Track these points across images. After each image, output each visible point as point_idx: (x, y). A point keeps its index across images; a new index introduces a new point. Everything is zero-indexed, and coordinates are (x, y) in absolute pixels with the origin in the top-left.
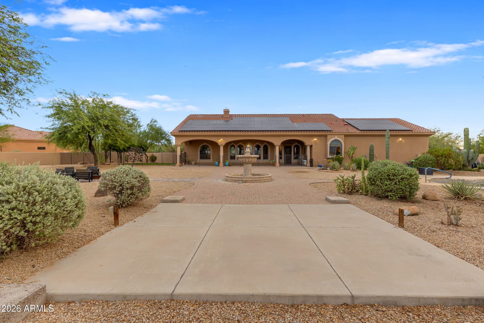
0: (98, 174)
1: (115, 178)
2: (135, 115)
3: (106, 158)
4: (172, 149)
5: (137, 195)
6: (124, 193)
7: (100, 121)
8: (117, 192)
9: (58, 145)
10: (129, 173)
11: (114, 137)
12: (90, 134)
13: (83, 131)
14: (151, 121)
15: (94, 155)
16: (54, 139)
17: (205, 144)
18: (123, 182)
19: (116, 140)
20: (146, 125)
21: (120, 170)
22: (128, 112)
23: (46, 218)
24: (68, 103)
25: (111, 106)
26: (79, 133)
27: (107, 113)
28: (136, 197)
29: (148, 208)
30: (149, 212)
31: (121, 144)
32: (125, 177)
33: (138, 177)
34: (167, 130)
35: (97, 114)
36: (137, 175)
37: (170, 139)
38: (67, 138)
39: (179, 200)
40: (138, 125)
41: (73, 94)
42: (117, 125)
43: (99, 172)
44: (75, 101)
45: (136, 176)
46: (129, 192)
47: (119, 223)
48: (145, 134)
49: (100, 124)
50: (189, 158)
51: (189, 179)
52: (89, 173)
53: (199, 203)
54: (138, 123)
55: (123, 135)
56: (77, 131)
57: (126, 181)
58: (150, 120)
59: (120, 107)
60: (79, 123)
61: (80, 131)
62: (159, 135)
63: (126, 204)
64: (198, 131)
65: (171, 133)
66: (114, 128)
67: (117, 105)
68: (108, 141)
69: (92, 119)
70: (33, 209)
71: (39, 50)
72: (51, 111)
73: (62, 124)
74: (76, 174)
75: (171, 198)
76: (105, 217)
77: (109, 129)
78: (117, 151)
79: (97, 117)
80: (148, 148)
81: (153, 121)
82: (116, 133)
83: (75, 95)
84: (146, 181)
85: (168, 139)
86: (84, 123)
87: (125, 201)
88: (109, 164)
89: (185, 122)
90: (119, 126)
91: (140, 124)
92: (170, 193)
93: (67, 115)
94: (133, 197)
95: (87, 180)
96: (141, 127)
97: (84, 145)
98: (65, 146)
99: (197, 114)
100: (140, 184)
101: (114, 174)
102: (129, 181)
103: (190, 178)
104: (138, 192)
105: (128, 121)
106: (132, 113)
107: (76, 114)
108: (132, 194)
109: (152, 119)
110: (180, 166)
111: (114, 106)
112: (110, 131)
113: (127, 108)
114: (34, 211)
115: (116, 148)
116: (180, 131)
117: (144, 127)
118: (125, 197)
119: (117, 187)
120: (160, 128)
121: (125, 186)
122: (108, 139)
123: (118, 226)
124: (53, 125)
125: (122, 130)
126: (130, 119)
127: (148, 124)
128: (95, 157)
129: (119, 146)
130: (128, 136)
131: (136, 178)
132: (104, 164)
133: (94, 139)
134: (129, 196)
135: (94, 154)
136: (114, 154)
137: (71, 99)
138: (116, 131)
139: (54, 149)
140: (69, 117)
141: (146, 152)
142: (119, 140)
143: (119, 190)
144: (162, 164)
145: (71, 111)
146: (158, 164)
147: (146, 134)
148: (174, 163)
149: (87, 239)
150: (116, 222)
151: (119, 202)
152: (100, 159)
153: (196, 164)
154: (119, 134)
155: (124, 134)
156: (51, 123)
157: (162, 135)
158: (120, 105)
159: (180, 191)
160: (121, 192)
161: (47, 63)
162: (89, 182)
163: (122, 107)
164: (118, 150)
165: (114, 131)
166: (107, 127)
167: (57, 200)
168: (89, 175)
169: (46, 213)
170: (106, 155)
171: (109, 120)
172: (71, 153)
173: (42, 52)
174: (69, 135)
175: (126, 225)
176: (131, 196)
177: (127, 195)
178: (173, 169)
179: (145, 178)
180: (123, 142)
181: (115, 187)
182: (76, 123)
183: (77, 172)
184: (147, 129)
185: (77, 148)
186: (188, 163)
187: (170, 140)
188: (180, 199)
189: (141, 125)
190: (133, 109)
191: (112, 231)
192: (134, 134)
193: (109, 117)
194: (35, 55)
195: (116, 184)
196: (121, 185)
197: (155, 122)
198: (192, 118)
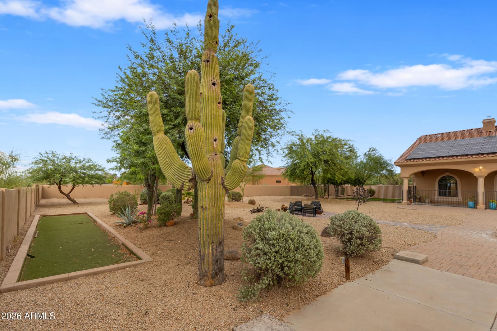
0: (320, 209)
1: (344, 224)
2: (352, 146)
3: (325, 191)
4: (395, 180)
5: (367, 247)
6: (353, 242)
7: (321, 157)
8: (346, 240)
9: (290, 180)
10: (357, 219)
11: (332, 171)
12: (313, 170)
13: (308, 167)
14: (369, 151)
15: (315, 189)
16: (288, 175)
17: (447, 174)
18: (352, 229)
19: (335, 174)
20: (363, 155)
21: (348, 216)
22: (345, 144)
23: (296, 265)
24: (297, 143)
25: (330, 140)
26: (304, 169)
27: (327, 148)
28: (366, 249)
29: (379, 263)
30: (380, 269)
31: (339, 178)
32: (354, 224)
33: (367, 225)
34: (388, 159)
35: (318, 150)
36: (367, 223)
37: (393, 169)
38: (296, 174)
39: (420, 261)
40: (355, 156)
41: (300, 135)
42: (335, 159)
43: (321, 207)
44: (302, 140)
45: (365, 225)
46: (359, 242)
47: (350, 277)
48: (361, 165)
49: (320, 160)
50: (420, 194)
51: (426, 227)
52: (314, 208)
53: (456, 272)
54: (354, 154)
55: (341, 169)
56: (303, 168)
57: (355, 230)
58: (368, 149)
59: (338, 140)
60: (305, 161)
61: (305, 167)
62: (379, 166)
63: (355, 254)
64: (436, 157)
65: (395, 163)
66: (333, 162)
67: (335, 138)
68: (327, 176)
69: (314, 155)
70: (288, 255)
71: (284, 107)
72: (286, 151)
73: (293, 162)
74: (304, 209)
75: (407, 255)
76: (334, 264)
77: (328, 163)
78: (334, 184)
79: (318, 153)
80: (365, 181)
81: (371, 150)
82: (335, 168)
83: (302, 135)
84: (377, 231)
85: (390, 169)
86: (308, 160)
87: (354, 251)
88: (328, 198)
89: (414, 147)
90: (337, 160)
91: (356, 155)
92: (403, 246)
93: (296, 154)
94: (362, 248)
95: (312, 214)
96: (358, 158)
97: (307, 179)
98: (294, 181)
99: (433, 134)
100: (371, 234)
101: (343, 219)
102: (358, 230)
103: (427, 225)
104: (368, 243)
105: (345, 154)
106: (349, 144)
107: (302, 153)
108: (361, 244)
109: (370, 148)
110: (408, 204)
111: (332, 140)
112: (329, 165)
113: (345, 140)
114: (289, 256)
115: (334, 181)
116: (407, 160)
117: (361, 158)
118: (354, 247)
119: (346, 234)
120: (380, 157)
121: (354, 235)
122: (327, 173)
123: (349, 280)
124: (287, 163)
125: (340, 164)
126: (347, 151)
127: (365, 154)
128: (316, 191)
129: (337, 180)
130: (346, 170)
131: (365, 227)
132: (324, 198)
133: (315, 173)
134: (358, 247)
135: (315, 187)
136: (332, 187)
137: (299, 139)
138: (335, 165)
139: (287, 183)
140: (298, 155)
141: (363, 185)
142: (337, 174)
143: (348, 238)
144: (383, 200)
145: (299, 150)
146: (378, 200)
147: (364, 165)
148: (398, 200)
149: (323, 289)
150: (347, 276)
151: (348, 251)
152: (320, 193)
153: (432, 202)
154: (338, 168)
155: (342, 167)
156: (286, 162)
157: (382, 164)
158: (338, 138)
159: (417, 245)
160: (350, 240)
161: (289, 117)
162: (314, 217)
163: (340, 140)
164: (336, 183)
165: (333, 165)
166: (326, 161)
167: (304, 250)
168: (314, 210)
169: (297, 260)
170: (325, 189)
171: (328, 155)
172: (298, 186)
173: (286, 109)
174: (298, 172)
175: (357, 281)
176: (361, 246)
177: (356, 245)
178: (398, 207)
179: (375, 227)
180: (340, 176)
181: (344, 235)
182: (303, 160)
183: (305, 207)
184: (365, 159)
185: (302, 182)
186: (418, 200)
187: (393, 171)
188: (422, 260)
189: (358, 155)
190: (351, 140)
191: (344, 284)
192: (351, 166)
193: (328, 152)
194: (282, 113)
195: (345, 231)
196: (349, 233)
197: (374, 150)
198: (425, 140)
